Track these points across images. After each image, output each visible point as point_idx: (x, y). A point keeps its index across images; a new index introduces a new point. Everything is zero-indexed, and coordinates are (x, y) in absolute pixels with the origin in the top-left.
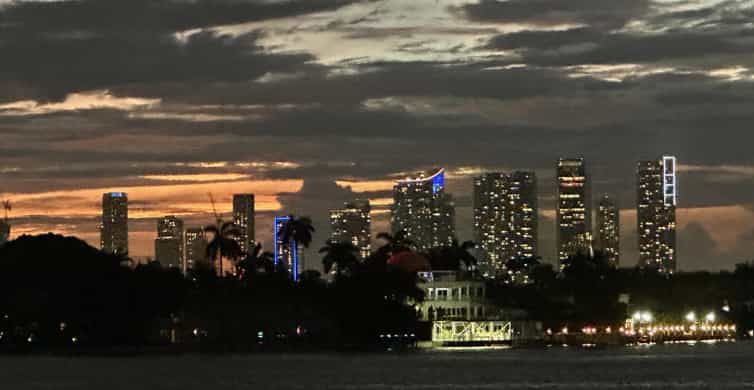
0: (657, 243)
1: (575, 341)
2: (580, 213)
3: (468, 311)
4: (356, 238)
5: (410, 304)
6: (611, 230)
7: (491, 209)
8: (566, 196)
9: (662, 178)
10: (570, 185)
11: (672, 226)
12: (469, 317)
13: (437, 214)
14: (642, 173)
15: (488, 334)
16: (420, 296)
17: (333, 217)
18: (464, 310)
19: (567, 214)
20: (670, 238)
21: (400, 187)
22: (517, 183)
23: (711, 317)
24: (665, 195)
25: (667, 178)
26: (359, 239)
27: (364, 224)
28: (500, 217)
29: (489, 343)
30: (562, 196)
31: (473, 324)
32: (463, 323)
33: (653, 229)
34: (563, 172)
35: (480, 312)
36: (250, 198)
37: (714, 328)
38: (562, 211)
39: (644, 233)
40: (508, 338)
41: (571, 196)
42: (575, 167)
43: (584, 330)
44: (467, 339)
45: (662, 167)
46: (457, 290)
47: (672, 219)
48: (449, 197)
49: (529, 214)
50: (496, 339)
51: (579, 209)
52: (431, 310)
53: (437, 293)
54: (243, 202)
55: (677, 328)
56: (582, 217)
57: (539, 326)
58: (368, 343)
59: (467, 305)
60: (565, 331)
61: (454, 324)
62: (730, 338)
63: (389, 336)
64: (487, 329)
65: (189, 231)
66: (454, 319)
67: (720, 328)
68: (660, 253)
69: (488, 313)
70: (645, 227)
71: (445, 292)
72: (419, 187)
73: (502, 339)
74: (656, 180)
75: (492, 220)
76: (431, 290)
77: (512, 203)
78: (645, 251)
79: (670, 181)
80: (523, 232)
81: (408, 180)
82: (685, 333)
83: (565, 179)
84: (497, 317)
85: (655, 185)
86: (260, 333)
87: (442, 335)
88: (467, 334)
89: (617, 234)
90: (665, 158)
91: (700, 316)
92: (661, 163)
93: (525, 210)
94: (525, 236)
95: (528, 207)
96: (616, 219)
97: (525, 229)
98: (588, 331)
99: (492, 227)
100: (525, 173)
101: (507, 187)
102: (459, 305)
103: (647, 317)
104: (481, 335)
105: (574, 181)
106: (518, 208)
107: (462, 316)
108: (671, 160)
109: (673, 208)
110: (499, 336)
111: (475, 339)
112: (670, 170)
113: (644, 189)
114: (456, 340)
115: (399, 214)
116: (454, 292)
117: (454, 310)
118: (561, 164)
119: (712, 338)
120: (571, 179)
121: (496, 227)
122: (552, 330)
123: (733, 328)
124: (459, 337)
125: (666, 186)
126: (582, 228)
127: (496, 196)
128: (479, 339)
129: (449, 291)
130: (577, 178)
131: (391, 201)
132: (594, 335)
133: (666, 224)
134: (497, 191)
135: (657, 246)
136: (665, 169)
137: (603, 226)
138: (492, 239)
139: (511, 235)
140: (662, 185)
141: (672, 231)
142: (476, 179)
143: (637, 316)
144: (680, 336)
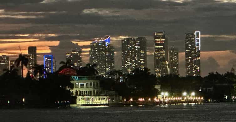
0: (193, 65)
1: (136, 104)
2: (163, 53)
3: (92, 92)
4: (76, 63)
5: (68, 89)
6: (175, 60)
7: (128, 52)
8: (157, 47)
9: (195, 40)
10: (159, 42)
11: (199, 58)
12: (92, 94)
13: (107, 54)
14: (187, 38)
15: (99, 101)
16: (72, 86)
17: (67, 55)
18: (91, 92)
19: (158, 54)
20: (198, 63)
21: (92, 44)
22: (138, 42)
23: (193, 94)
24: (196, 46)
25: (197, 40)
26: (77, 64)
27: (79, 58)
28: (132, 55)
29: (100, 105)
30: (156, 47)
31: (93, 97)
32: (89, 97)
33: (192, 59)
34: (156, 37)
35: (97, 93)
36: (35, 48)
37: (194, 98)
38: (156, 53)
39: (188, 61)
40: (107, 103)
41: (159, 47)
42: (161, 35)
43: (139, 100)
44: (91, 103)
45: (195, 35)
46: (88, 83)
47: (199, 56)
48: (112, 47)
49: (143, 54)
50: (102, 103)
51: (163, 52)
52: (76, 92)
53: (80, 85)
54: (32, 49)
55: (179, 99)
56: (164, 55)
57: (121, 97)
58: (50, 105)
59: (92, 90)
60: (131, 100)
61: (86, 97)
62: (201, 102)
63: (65, 102)
64: (99, 99)
65: (11, 61)
66: (86, 95)
67: (197, 98)
68: (194, 69)
69: (101, 93)
70: (189, 59)
71: (83, 85)
72: (100, 43)
73: (105, 103)
74: (193, 40)
75: (129, 56)
76: (77, 84)
77: (137, 49)
78: (189, 68)
79: (198, 41)
80: (141, 61)
81: (96, 41)
82: (182, 101)
83: (157, 40)
84: (104, 94)
85: (192, 42)
86: (9, 101)
87: (81, 101)
88: (91, 101)
89: (178, 61)
90: (196, 32)
91: (189, 93)
92: (194, 34)
93: (141, 52)
94: (142, 62)
95: (143, 51)
96: (177, 55)
97: (142, 60)
98: (141, 100)
99: (129, 59)
100: (141, 38)
101: (135, 43)
102: (88, 90)
103: (166, 94)
104: (96, 102)
105: (161, 41)
106: (139, 51)
107: (90, 94)
108: (198, 33)
109: (199, 51)
110: (104, 102)
111: (93, 103)
112: (198, 37)
113: (188, 44)
114: (86, 104)
115: (93, 54)
116: (87, 84)
117: (86, 91)
118: (155, 34)
119: (193, 102)
120: (159, 40)
121: (130, 59)
122: (126, 99)
123: (202, 98)
124: (88, 102)
125: (196, 43)
126: (164, 59)
127: (130, 47)
128: (95, 103)
129: (85, 84)
130: (162, 40)
131: (90, 49)
132: (143, 102)
133: (196, 57)
134: (131, 45)
135: (193, 66)
136: (196, 36)
137: (172, 58)
138: (129, 63)
139: (136, 62)
140: (195, 42)
141: (199, 60)
142: (123, 40)
143: (162, 94)
144: (180, 102)
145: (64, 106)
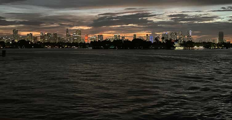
1: (189, 49)
2: (181, 36)
7: (172, 36)
14: (188, 32)
16: (175, 44)
21: (163, 33)
23: (202, 47)
24: (190, 34)
27: (159, 37)
36: (148, 35)
40: (183, 49)
47: (191, 37)
54: (147, 35)
57: (186, 47)
62: (204, 49)
65: (142, 38)
70: (188, 38)
84: (182, 46)
86: (159, 48)
95: (176, 36)
96: (185, 37)
100: (175, 32)
108: (191, 31)
114: (178, 49)
115: (163, 36)
117: (178, 46)
120: (180, 33)
142: (170, 33)
143: (195, 47)
144: (199, 49)
145: (173, 49)
